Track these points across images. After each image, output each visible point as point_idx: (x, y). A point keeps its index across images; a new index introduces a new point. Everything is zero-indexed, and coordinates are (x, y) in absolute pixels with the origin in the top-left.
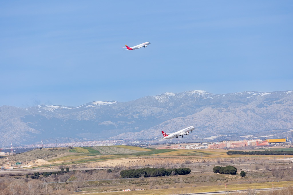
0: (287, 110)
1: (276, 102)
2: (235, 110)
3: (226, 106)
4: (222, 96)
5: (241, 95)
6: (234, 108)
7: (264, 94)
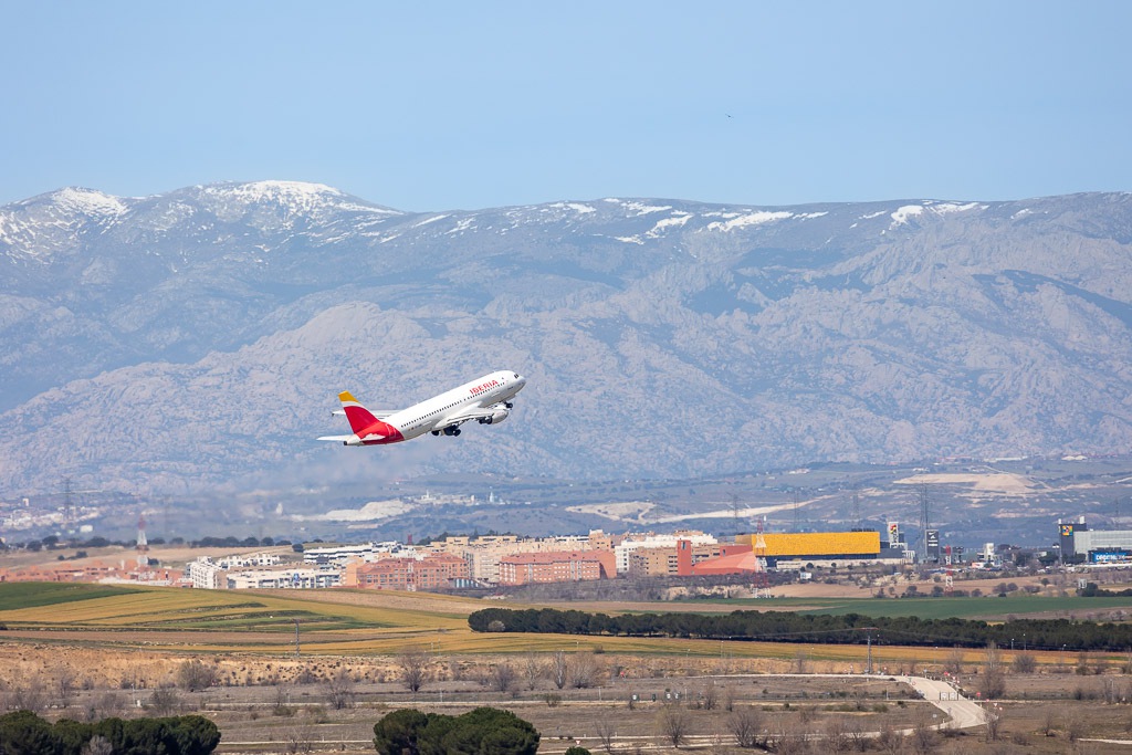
0: (894, 332)
1: (819, 275)
2: (536, 323)
3: (476, 297)
4: (449, 221)
5: (577, 222)
6: (527, 309)
7: (739, 222)
